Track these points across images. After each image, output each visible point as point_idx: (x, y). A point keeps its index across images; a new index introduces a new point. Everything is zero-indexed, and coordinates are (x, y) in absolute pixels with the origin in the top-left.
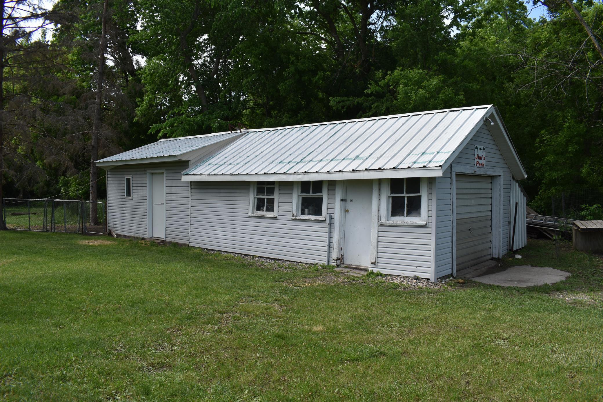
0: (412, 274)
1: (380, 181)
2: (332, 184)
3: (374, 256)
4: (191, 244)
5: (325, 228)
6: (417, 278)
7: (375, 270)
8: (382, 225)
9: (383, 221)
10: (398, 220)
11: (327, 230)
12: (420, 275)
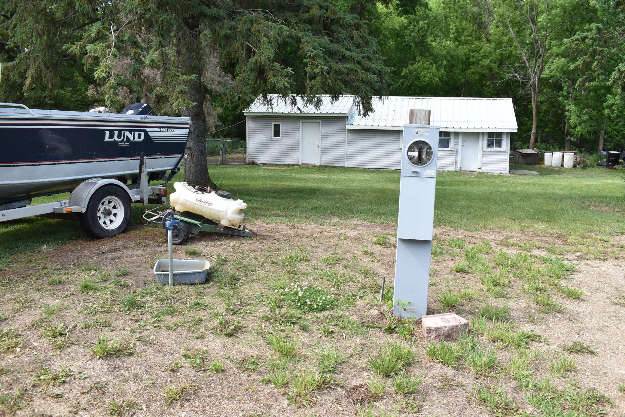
0: (499, 172)
1: (483, 133)
2: (457, 134)
3: (480, 164)
4: (346, 166)
5: (453, 154)
6: (501, 173)
7: (481, 171)
8: (484, 152)
9: (485, 150)
10: (490, 149)
11: (455, 154)
12: (501, 172)
